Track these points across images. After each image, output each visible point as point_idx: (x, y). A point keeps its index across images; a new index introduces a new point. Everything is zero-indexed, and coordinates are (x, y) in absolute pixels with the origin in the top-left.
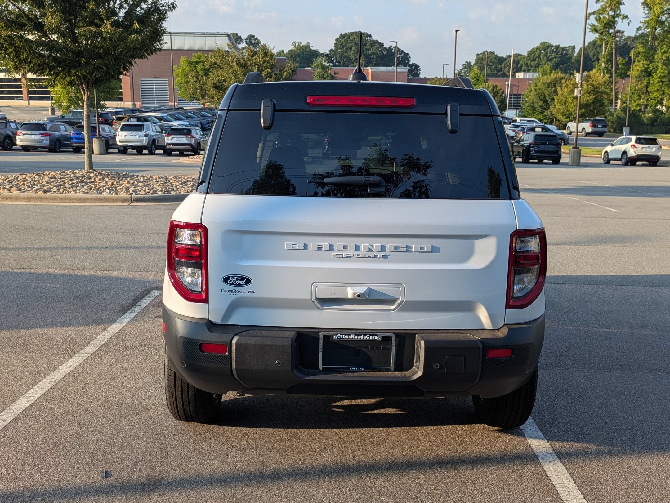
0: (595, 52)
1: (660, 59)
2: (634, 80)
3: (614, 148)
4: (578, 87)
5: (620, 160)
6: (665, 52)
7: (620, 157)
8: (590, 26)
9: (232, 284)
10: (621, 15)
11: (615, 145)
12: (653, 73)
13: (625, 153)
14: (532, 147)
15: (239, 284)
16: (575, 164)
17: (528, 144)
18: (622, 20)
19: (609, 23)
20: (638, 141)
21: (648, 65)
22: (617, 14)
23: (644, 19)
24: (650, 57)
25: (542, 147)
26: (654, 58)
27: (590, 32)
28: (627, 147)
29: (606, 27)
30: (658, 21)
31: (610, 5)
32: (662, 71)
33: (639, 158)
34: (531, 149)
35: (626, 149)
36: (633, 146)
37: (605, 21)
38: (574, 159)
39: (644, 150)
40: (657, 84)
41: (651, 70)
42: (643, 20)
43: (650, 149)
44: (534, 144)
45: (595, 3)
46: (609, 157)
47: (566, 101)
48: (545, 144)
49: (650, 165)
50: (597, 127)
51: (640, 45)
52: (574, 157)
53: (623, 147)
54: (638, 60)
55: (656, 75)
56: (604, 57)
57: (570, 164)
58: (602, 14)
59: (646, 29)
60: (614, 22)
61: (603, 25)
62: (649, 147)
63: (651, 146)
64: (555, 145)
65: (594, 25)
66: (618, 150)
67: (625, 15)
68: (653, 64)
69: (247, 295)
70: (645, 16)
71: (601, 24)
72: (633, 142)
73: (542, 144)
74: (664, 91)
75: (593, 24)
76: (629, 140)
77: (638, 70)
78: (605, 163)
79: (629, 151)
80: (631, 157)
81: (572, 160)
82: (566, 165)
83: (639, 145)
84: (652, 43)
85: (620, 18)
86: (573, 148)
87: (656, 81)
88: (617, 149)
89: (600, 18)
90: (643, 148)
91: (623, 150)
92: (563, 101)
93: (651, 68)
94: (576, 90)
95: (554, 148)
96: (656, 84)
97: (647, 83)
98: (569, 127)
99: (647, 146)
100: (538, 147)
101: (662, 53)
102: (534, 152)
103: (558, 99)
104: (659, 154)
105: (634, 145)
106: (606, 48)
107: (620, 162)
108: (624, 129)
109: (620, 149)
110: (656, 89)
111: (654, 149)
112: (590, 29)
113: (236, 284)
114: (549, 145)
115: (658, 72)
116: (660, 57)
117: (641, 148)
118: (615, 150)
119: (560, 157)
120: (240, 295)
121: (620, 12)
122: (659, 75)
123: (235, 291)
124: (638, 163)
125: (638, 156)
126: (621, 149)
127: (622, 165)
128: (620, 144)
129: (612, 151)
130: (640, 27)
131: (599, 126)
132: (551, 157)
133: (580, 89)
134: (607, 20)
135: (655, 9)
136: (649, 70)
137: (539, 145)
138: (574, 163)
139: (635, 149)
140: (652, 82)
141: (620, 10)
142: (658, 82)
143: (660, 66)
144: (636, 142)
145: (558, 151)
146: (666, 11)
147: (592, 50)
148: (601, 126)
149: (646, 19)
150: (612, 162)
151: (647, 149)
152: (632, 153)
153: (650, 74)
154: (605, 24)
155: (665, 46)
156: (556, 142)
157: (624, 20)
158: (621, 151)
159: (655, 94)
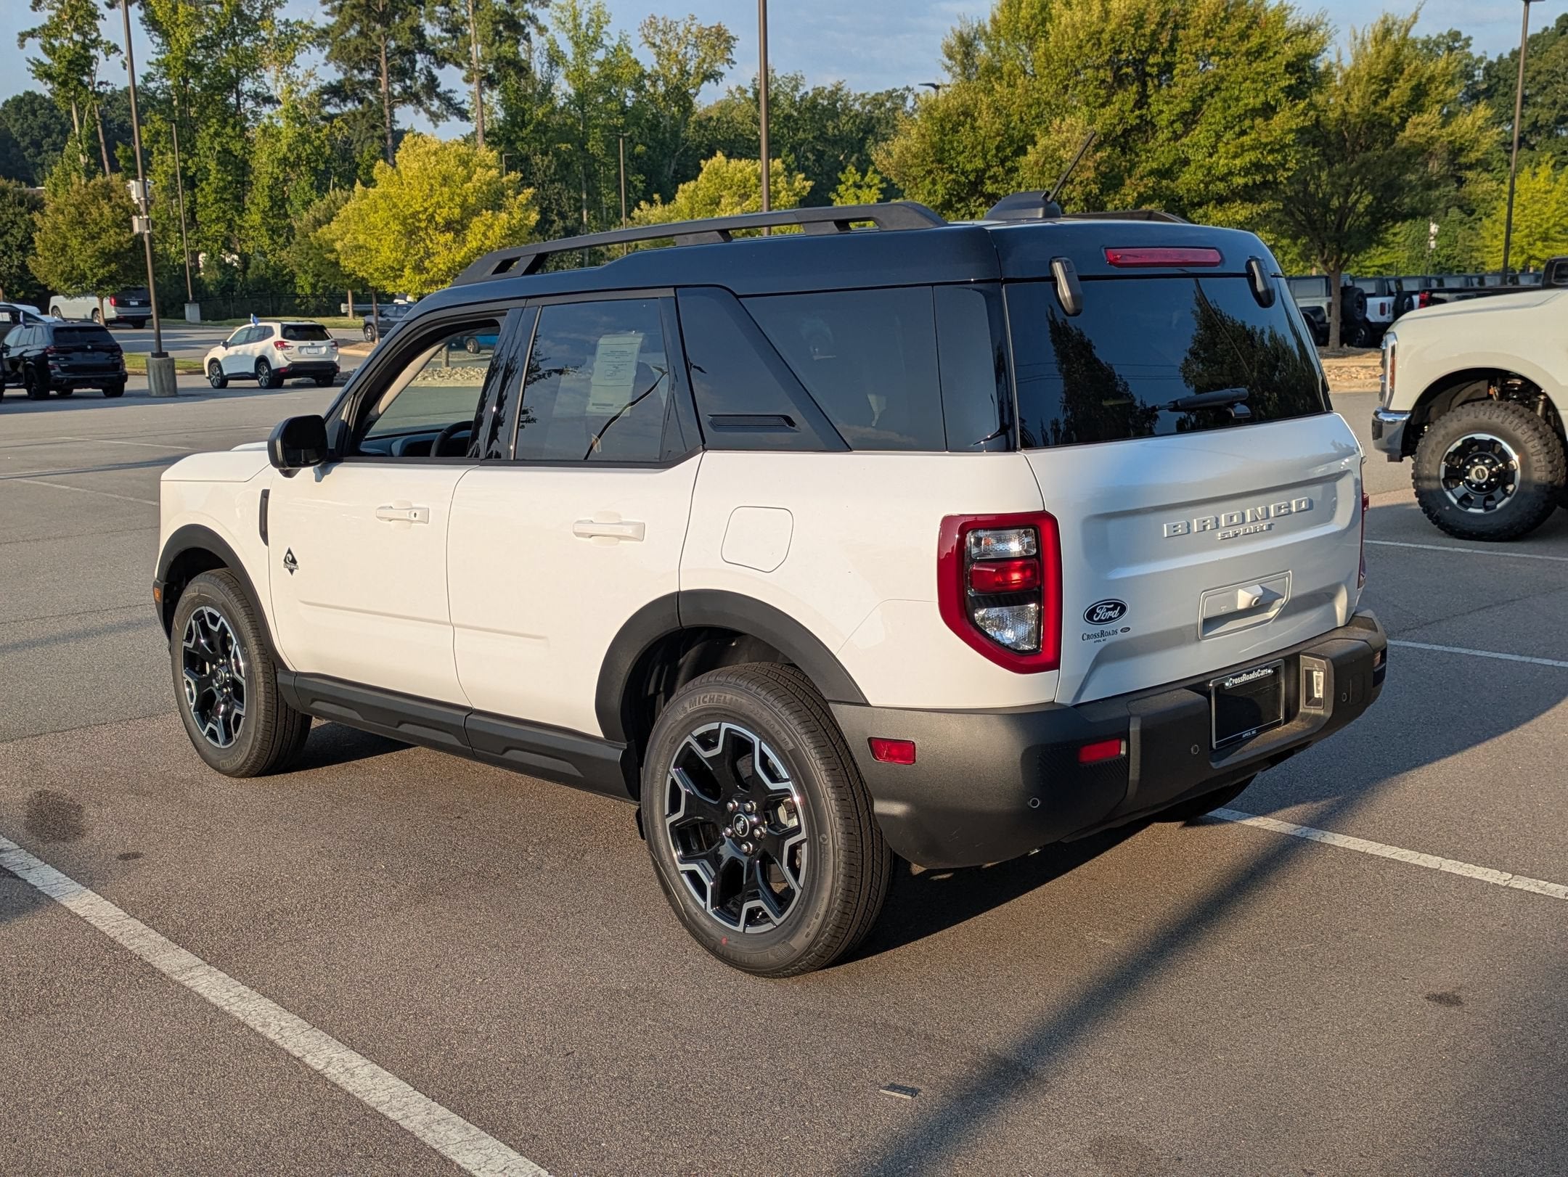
0: (25, 126)
1: (210, 149)
2: (163, 196)
3: (232, 351)
4: (140, 214)
5: (254, 377)
6: (217, 134)
7: (251, 369)
8: (32, 63)
9: (1100, 620)
10: (102, 42)
11: (234, 345)
12: (201, 181)
13: (262, 361)
14: (52, 359)
15: (1111, 618)
16: (167, 393)
17: (40, 352)
18: (107, 55)
19: (77, 59)
20: (289, 332)
21: (185, 161)
22: (93, 41)
23: (155, 56)
24: (185, 143)
25: (78, 358)
26: (194, 146)
27: (34, 78)
28: (267, 348)
29: (73, 70)
30: (188, 64)
31: (72, 17)
32: (219, 176)
33: (297, 370)
34: (50, 363)
35: (265, 351)
36: (279, 345)
37: (67, 54)
38: (161, 381)
39: (304, 351)
40: (216, 206)
41: (195, 174)
42: (153, 58)
43: (315, 350)
44: (57, 351)
45: (30, 9)
46: (225, 373)
47: (65, 245)
48: (84, 350)
49: (319, 385)
50: (128, 306)
51: (158, 116)
52: (161, 377)
53: (256, 349)
54: (158, 149)
55: (210, 184)
56: (80, 141)
57: (154, 393)
58: (56, 38)
59: (164, 80)
60: (90, 60)
61: (65, 63)
62: (313, 346)
63: (317, 343)
64: (107, 351)
65: (41, 64)
66: (245, 355)
67: (112, 43)
68: (196, 159)
69: (1121, 636)
70: (157, 50)
71: (60, 63)
72: (277, 336)
73: (77, 349)
74: (231, 219)
75: (38, 61)
76: (267, 333)
77: (166, 173)
78: (215, 387)
79: (273, 356)
80: (279, 369)
81: (158, 385)
82: (142, 396)
83: (291, 343)
84: (181, 112)
85: (100, 49)
86: (154, 355)
87: (211, 199)
88: (240, 353)
89: (53, 46)
90: (301, 348)
91: (257, 354)
92: (58, 247)
93: (193, 170)
94: (135, 220)
95: (108, 359)
96: (212, 204)
97: (190, 202)
98: (55, 307)
99: (309, 343)
100: (67, 359)
101: (211, 137)
102: (58, 370)
103: (43, 241)
104: (336, 359)
105: (282, 343)
106: (81, 121)
107: (255, 383)
108: (188, 309)
109: (249, 353)
110: (214, 217)
111: (324, 350)
112: (33, 72)
113: (1106, 620)
114: (93, 350)
115: (211, 178)
116: (208, 145)
117: (296, 348)
118: (236, 356)
119: (124, 378)
120: (1110, 639)
121: (99, 35)
122: (214, 186)
123: (1102, 632)
124: (287, 382)
125: (294, 365)
126: (253, 352)
127: (261, 387)
128: (247, 341)
129: (227, 358)
130: (149, 74)
131: (132, 303)
132: (103, 380)
133: (146, 217)
134: (72, 53)
135: (178, 35)
136: (190, 174)
137: (69, 352)
138: (163, 390)
139: (286, 351)
140: (200, 200)
141: (97, 30)
142: (216, 201)
143: (212, 165)
144: (284, 335)
145: (118, 364)
146: (201, 41)
147: (16, 120)
148: (136, 303)
149: (160, 57)
150: (231, 383)
151: (310, 350)
152: (280, 359)
153: (191, 183)
154: (70, 62)
155: (215, 120)
156: (108, 344)
157: (112, 56)
158: (252, 356)
159: (215, 228)
